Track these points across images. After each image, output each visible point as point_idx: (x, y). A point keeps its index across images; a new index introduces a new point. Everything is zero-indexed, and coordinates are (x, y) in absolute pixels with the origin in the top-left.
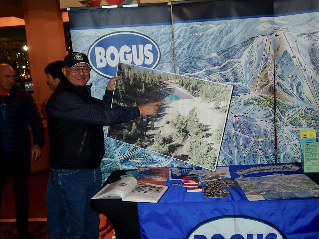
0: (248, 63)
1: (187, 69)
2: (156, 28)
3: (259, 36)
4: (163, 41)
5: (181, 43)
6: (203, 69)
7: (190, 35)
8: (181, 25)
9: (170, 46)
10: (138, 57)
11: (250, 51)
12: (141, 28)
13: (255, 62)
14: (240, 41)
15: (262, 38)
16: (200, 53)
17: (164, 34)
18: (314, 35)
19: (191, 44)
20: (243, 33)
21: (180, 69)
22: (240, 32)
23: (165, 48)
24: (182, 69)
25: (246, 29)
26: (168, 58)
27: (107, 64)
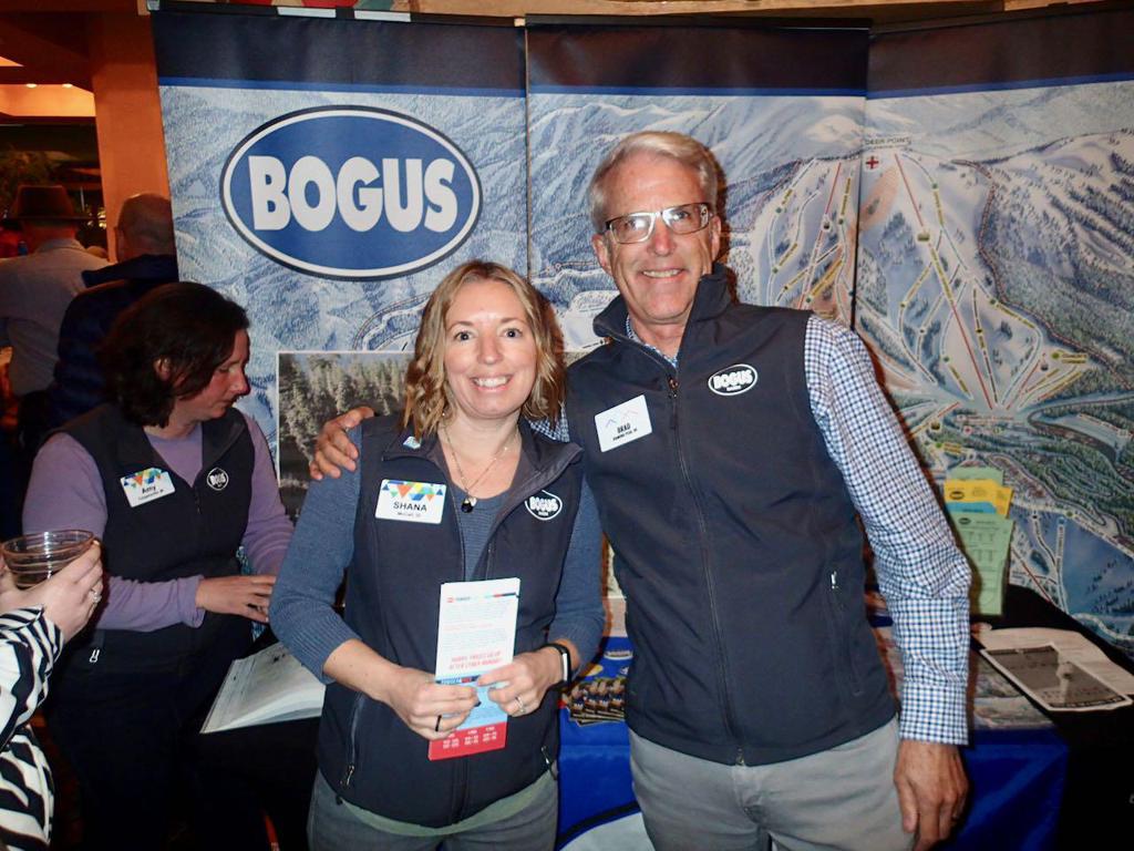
0: (772, 248)
1: (569, 255)
2: (471, 105)
3: (815, 161)
4: (492, 154)
5: (552, 163)
7: (585, 140)
8: (555, 101)
9: (517, 172)
10: (404, 204)
11: (782, 207)
12: (419, 102)
13: (796, 245)
14: (751, 172)
15: (824, 166)
17: (496, 130)
18: (996, 166)
19: (587, 170)
20: (763, 145)
21: (544, 252)
22: (754, 140)
23: (498, 178)
24: (553, 254)
25: (773, 131)
26: (506, 215)
27: (292, 218)
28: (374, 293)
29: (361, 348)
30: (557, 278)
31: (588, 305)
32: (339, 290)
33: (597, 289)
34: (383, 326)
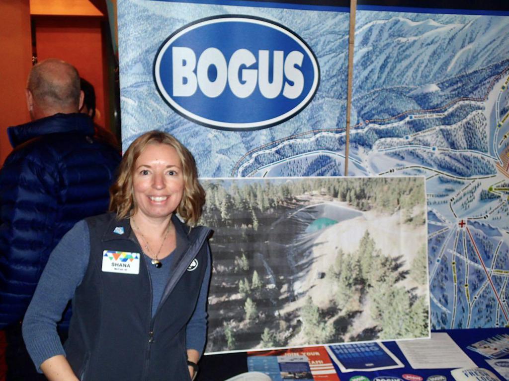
0: (498, 111)
1: (374, 115)
2: (316, 16)
4: (328, 48)
6: (407, 116)
7: (389, 41)
8: (373, 15)
9: (342, 61)
10: (271, 80)
11: (505, 85)
12: (284, 13)
14: (487, 63)
16: (404, 82)
17: (331, 33)
19: (388, 60)
20: (496, 46)
21: (359, 113)
22: (491, 43)
24: (365, 114)
25: (502, 38)
26: (335, 88)
27: (198, 89)
28: (248, 139)
29: (237, 176)
30: (366, 129)
31: (383, 147)
32: (225, 137)
33: (390, 137)
34: (252, 161)
